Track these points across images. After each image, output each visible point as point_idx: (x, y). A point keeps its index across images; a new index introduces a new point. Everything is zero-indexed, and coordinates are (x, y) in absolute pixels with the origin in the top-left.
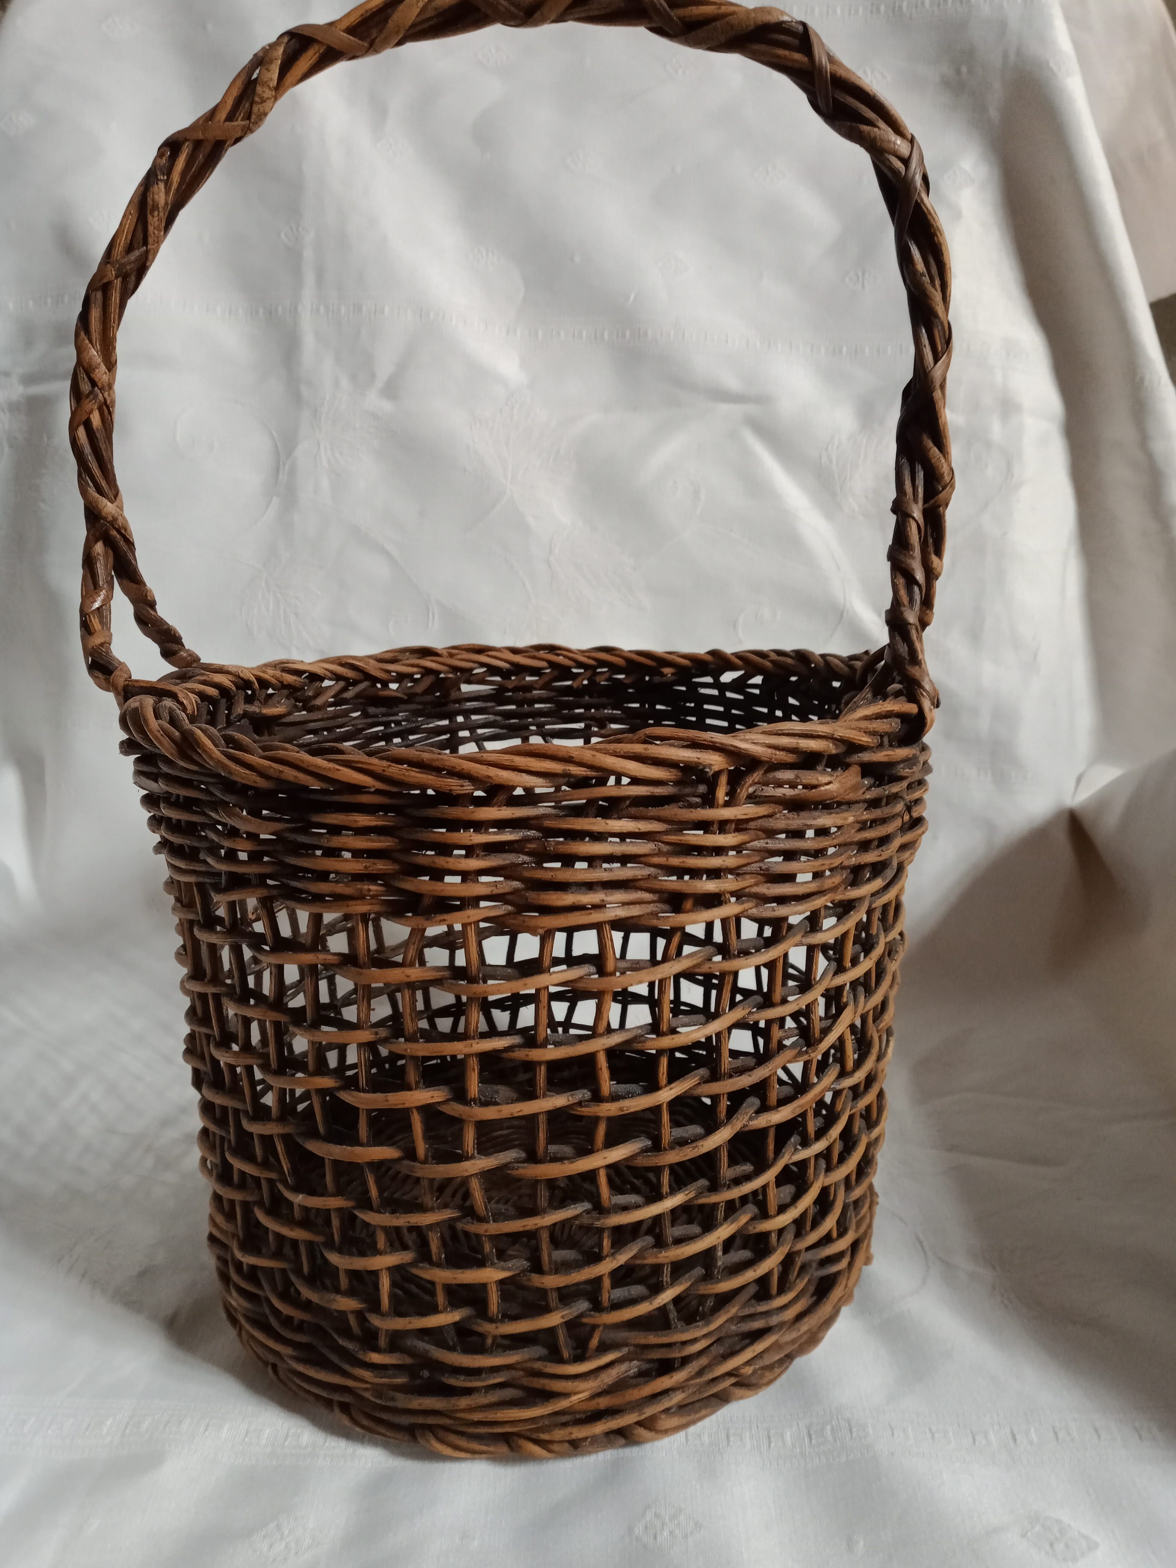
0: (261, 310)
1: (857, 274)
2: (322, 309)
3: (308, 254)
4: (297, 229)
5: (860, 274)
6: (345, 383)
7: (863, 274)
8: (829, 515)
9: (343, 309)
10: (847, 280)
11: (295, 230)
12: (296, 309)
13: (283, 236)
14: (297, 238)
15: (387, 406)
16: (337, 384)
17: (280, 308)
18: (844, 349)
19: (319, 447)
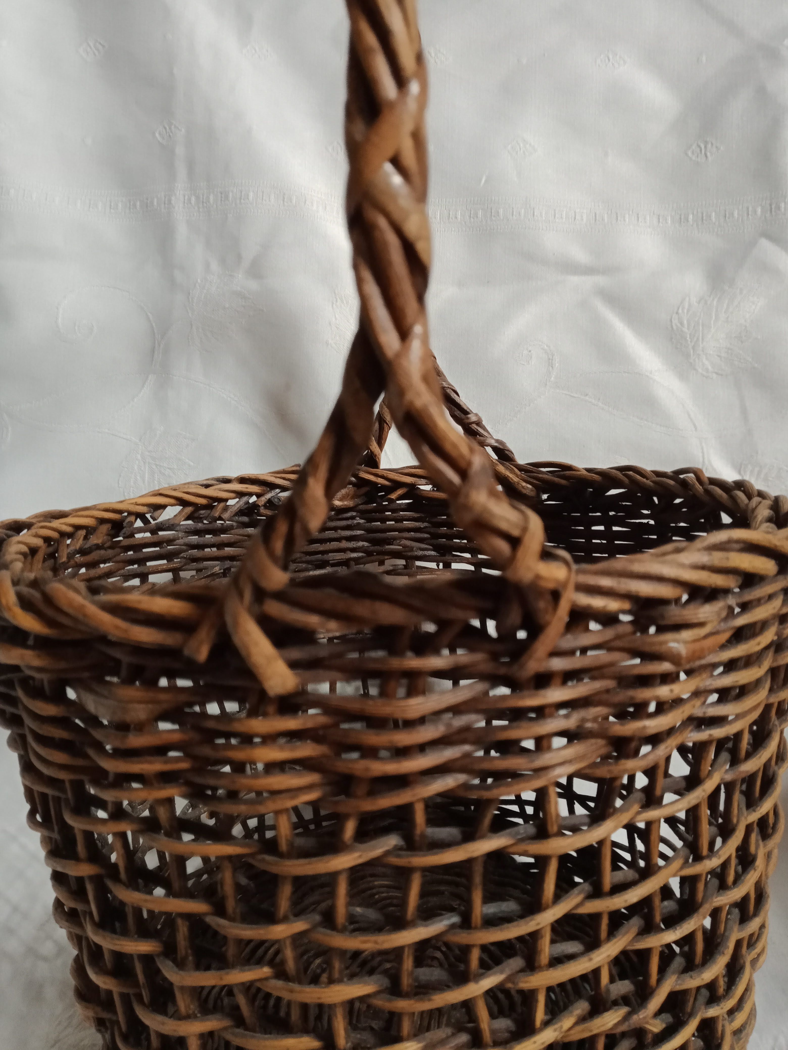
0: (138, 204)
1: (699, 146)
2: (193, 199)
3: (180, 151)
4: (170, 128)
5: (703, 146)
6: (215, 266)
7: (706, 147)
8: (682, 376)
9: (212, 197)
10: (690, 153)
11: (168, 128)
12: (170, 201)
13: (157, 135)
14: (170, 136)
15: (253, 285)
16: (207, 266)
17: (155, 200)
18: (691, 217)
19: (192, 327)
